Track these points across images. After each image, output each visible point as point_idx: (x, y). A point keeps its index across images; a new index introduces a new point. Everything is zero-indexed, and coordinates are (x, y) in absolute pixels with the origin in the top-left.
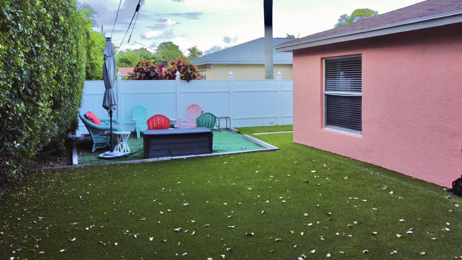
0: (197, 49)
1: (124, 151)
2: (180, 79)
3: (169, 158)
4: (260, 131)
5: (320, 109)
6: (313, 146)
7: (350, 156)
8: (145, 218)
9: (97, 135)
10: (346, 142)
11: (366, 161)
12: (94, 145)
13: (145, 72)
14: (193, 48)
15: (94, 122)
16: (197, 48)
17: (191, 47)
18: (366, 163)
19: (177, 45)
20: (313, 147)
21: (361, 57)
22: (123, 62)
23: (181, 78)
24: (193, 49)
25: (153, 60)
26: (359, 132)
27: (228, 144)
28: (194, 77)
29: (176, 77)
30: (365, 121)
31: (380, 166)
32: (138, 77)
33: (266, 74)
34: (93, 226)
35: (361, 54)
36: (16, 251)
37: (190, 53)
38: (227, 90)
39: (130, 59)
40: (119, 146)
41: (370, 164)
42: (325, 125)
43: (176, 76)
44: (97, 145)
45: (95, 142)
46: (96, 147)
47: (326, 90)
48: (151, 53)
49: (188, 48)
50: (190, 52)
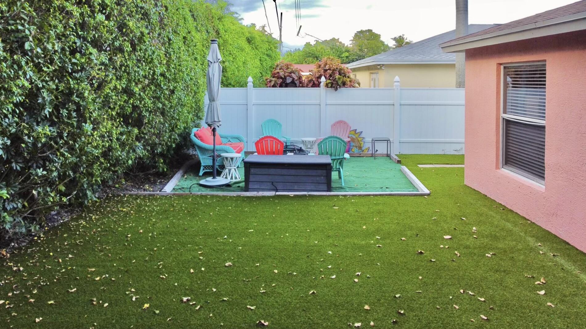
0: (405, 39)
1: (232, 178)
2: (325, 86)
3: (272, 193)
4: (431, 162)
5: (495, 141)
6: (486, 194)
7: (530, 217)
8: (167, 275)
9: (204, 155)
10: (524, 195)
11: (549, 230)
12: (202, 168)
13: (281, 78)
14: (400, 36)
15: (202, 140)
16: (405, 37)
17: (397, 35)
18: (547, 231)
19: (379, 34)
20: (486, 196)
21: (545, 65)
22: (309, 56)
23: (327, 86)
24: (400, 39)
25: (347, 54)
26: (543, 182)
27: (371, 178)
28: (344, 84)
29: (322, 84)
30: (549, 167)
31: (567, 241)
32: (272, 83)
33: (457, 79)
34: (106, 277)
35: (545, 61)
36: (13, 294)
37: (396, 44)
38: (391, 102)
39: (319, 53)
40: (227, 170)
41: (554, 235)
42: (503, 165)
43: (321, 82)
44: (205, 167)
45: (203, 164)
46: (204, 170)
47: (505, 112)
48: (344, 44)
49: (393, 37)
50: (396, 42)
